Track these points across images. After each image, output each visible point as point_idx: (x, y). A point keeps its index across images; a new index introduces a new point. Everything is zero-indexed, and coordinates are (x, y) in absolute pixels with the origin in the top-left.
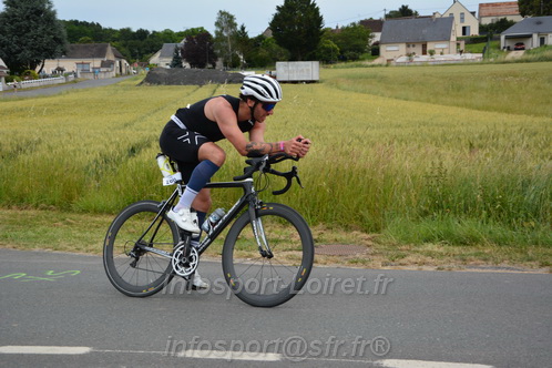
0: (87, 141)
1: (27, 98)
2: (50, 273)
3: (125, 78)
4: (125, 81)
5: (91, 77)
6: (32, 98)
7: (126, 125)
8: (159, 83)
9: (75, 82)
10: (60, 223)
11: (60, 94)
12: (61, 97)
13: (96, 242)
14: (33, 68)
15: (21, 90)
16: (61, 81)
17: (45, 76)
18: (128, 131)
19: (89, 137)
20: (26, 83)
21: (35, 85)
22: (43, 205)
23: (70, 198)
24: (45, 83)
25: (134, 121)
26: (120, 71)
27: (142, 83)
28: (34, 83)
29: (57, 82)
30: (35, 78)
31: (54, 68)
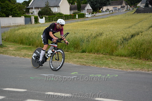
1: (98, 19)
2: (108, 75)
4: (129, 12)
5: (117, 11)
6: (99, 19)
7: (129, 27)
8: (140, 13)
9: (112, 13)
10: (110, 59)
11: (107, 17)
13: (122, 66)
14: (100, 9)
15: (96, 16)
16: (108, 13)
17: (103, 12)
18: (131, 29)
20: (98, 14)
21: (100, 15)
22: (104, 53)
23: (113, 51)
24: (103, 14)
25: (132, 26)
26: (127, 9)
27: (134, 13)
28: (100, 14)
29: (107, 13)
30: (100, 12)
31: (106, 9)
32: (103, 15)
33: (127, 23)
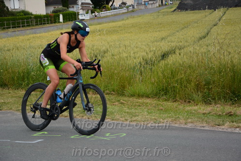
0: (136, 50)
1: (103, 23)
2: (108, 135)
3: (165, 7)
4: (164, 9)
5: (143, 7)
6: (106, 23)
7: (162, 39)
8: (187, 10)
9: (133, 11)
10: (117, 103)
11: (123, 20)
12: (124, 22)
13: (138, 116)
14: (108, 3)
15: (101, 18)
16: (124, 11)
17: (115, 9)
19: (137, 47)
20: (104, 14)
21: (108, 14)
22: (108, 91)
23: (124, 87)
24: (115, 13)
25: (168, 36)
26: (162, 2)
27: (175, 10)
28: (108, 13)
29: (122, 12)
30: (109, 10)
31: (120, 3)
32: (115, 15)
33: (159, 31)
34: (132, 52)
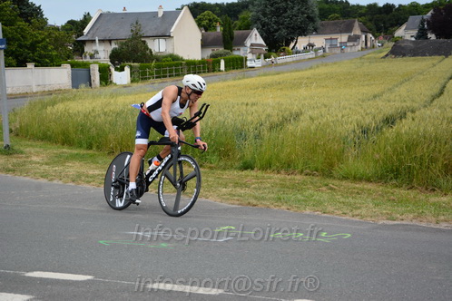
0: (345, 112)
1: (283, 73)
3: (370, 51)
4: (370, 54)
5: (338, 51)
6: (287, 72)
7: (375, 97)
8: (404, 55)
9: (324, 56)
11: (311, 68)
12: (312, 71)
14: (288, 45)
15: (277, 65)
16: (311, 56)
17: (298, 52)
18: (380, 103)
20: (282, 59)
21: (289, 60)
24: (298, 58)
25: (383, 93)
26: (366, 44)
27: (387, 55)
28: (288, 58)
29: (307, 57)
30: (289, 54)
31: (305, 45)
32: (298, 61)
33: (367, 85)
34: (340, 115)
